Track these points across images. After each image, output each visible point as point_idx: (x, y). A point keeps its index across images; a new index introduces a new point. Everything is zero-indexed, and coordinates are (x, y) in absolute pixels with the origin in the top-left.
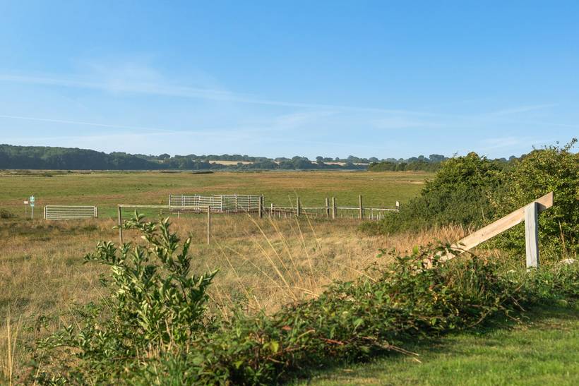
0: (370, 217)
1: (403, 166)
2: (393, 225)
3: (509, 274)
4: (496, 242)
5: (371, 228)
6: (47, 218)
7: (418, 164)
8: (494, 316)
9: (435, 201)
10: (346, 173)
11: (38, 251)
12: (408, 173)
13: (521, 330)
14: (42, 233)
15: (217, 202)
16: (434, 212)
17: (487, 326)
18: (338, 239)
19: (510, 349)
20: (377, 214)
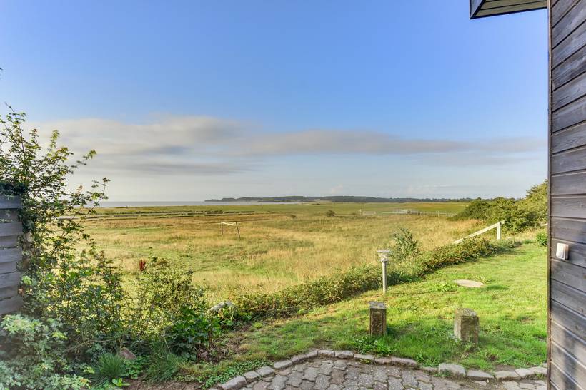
0: (449, 216)
1: (458, 201)
2: (456, 218)
3: (492, 242)
4: (489, 233)
5: (450, 219)
6: (364, 214)
7: (463, 201)
8: (489, 253)
9: (468, 212)
10: (442, 203)
11: (363, 223)
12: (460, 203)
13: (497, 257)
14: (363, 218)
15: (406, 211)
16: (468, 215)
17: (487, 256)
18: (440, 222)
19: (494, 262)
20: (451, 216)
